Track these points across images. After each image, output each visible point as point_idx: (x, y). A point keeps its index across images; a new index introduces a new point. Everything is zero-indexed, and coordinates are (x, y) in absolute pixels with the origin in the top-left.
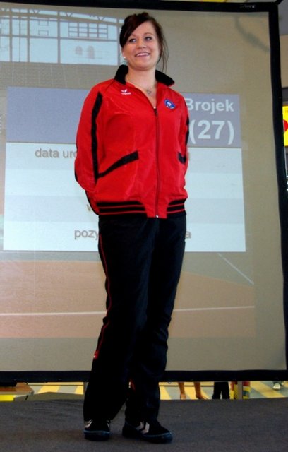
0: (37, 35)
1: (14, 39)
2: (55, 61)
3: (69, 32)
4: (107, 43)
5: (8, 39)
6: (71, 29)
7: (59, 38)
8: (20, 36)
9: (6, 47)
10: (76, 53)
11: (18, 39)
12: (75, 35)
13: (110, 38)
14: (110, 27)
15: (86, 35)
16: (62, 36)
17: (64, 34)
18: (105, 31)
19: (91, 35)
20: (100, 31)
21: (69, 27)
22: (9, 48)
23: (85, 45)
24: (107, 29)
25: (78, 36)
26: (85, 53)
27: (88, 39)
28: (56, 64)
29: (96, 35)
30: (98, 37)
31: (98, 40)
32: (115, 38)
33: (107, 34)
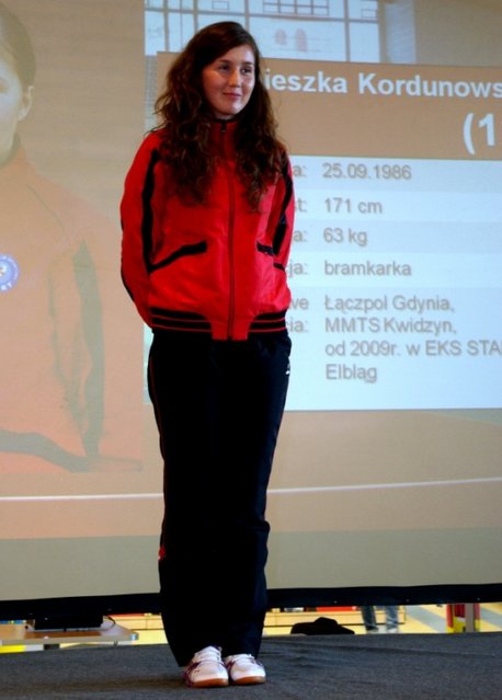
0: (210, 9)
1: (172, 16)
3: (264, 3)
4: (327, 24)
5: (160, 16)
7: (246, 15)
8: (182, 11)
9: (158, 30)
10: (277, 42)
11: (178, 15)
12: (274, 9)
13: (332, 15)
15: (291, 10)
16: (252, 10)
17: (255, 8)
18: (324, 3)
19: (300, 10)
20: (316, 3)
22: (163, 32)
23: (291, 27)
25: (279, 12)
26: (291, 43)
27: (295, 17)
29: (308, 11)
30: (312, 13)
31: (312, 18)
32: (342, 16)
33: (327, 7)
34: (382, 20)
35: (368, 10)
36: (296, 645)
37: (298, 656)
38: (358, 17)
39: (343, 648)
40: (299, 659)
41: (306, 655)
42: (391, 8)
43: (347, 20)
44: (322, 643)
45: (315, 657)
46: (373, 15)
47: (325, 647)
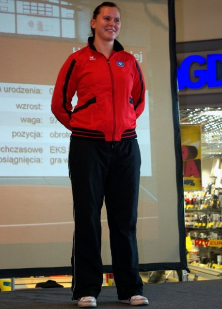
2: (13, 32)
3: (24, 9)
4: (52, 19)
6: (25, 7)
7: (16, 14)
10: (29, 26)
12: (28, 12)
13: (54, 15)
14: (54, 7)
15: (36, 12)
16: (18, 12)
17: (19, 10)
18: (50, 10)
19: (40, 13)
20: (47, 9)
21: (24, 5)
23: (36, 20)
24: (52, 8)
25: (30, 13)
26: (36, 27)
27: (38, 16)
28: (14, 34)
29: (43, 13)
30: (45, 14)
31: (45, 16)
32: (58, 16)
33: (52, 12)
34: (76, 18)
35: (70, 14)
36: (34, 293)
37: (35, 298)
38: (65, 17)
39: (55, 294)
40: (35, 299)
41: (39, 298)
42: (80, 14)
43: (61, 18)
44: (46, 292)
45: (43, 298)
46: (72, 16)
47: (48, 294)
